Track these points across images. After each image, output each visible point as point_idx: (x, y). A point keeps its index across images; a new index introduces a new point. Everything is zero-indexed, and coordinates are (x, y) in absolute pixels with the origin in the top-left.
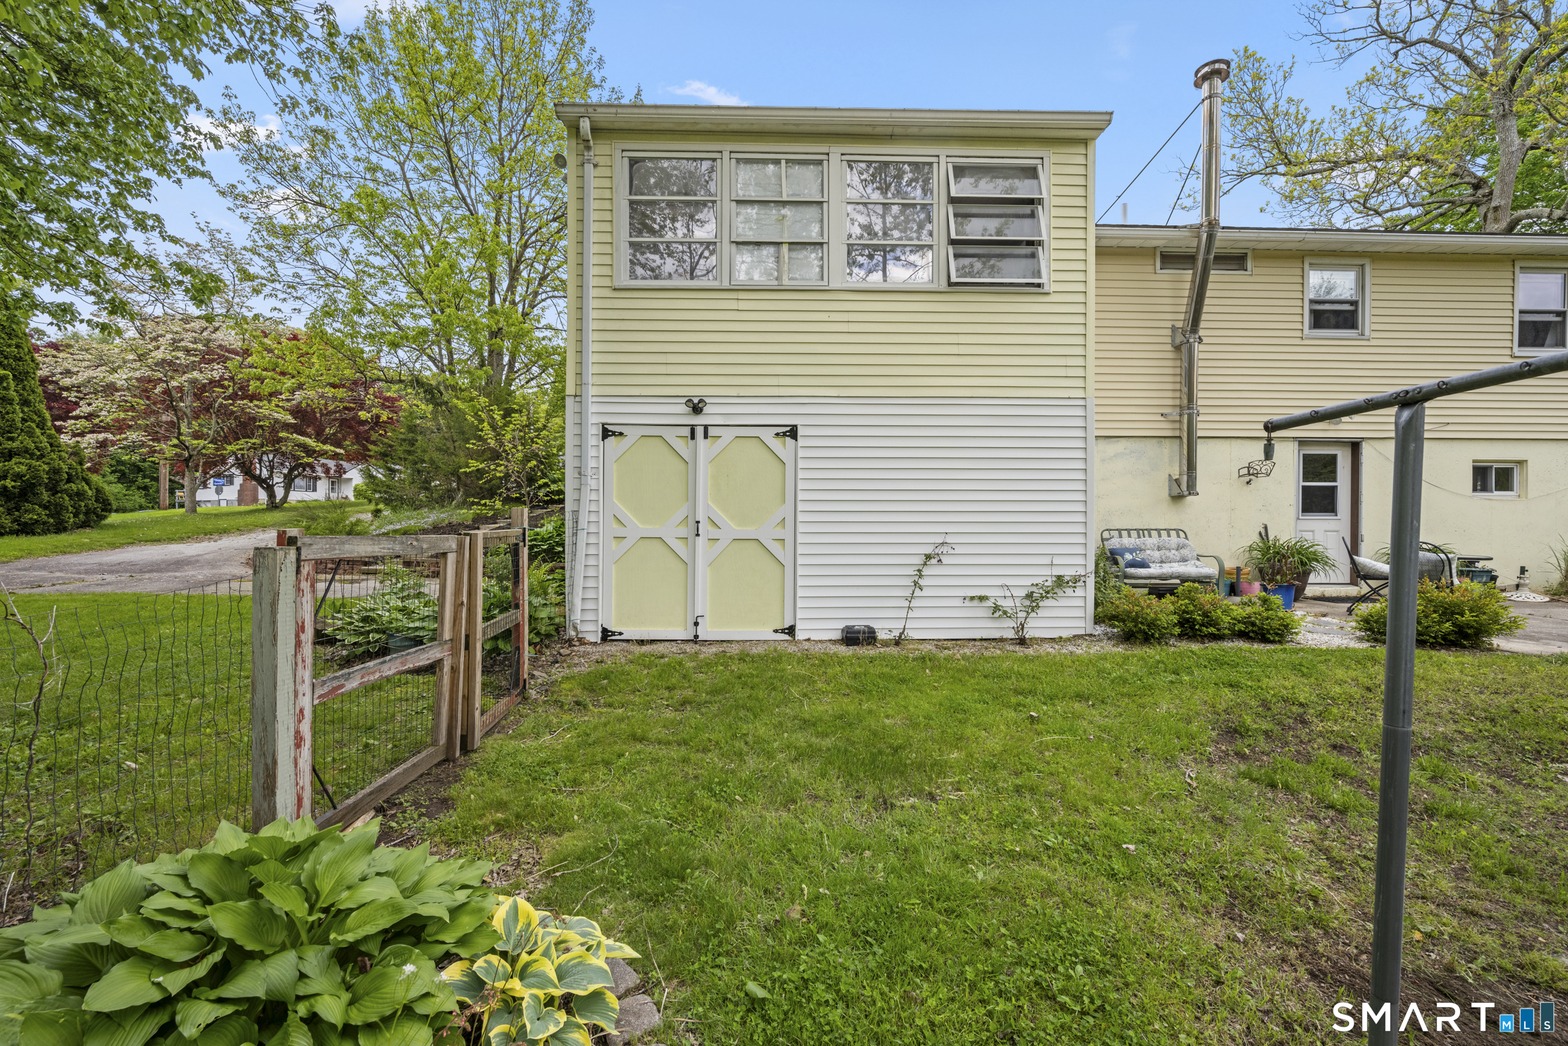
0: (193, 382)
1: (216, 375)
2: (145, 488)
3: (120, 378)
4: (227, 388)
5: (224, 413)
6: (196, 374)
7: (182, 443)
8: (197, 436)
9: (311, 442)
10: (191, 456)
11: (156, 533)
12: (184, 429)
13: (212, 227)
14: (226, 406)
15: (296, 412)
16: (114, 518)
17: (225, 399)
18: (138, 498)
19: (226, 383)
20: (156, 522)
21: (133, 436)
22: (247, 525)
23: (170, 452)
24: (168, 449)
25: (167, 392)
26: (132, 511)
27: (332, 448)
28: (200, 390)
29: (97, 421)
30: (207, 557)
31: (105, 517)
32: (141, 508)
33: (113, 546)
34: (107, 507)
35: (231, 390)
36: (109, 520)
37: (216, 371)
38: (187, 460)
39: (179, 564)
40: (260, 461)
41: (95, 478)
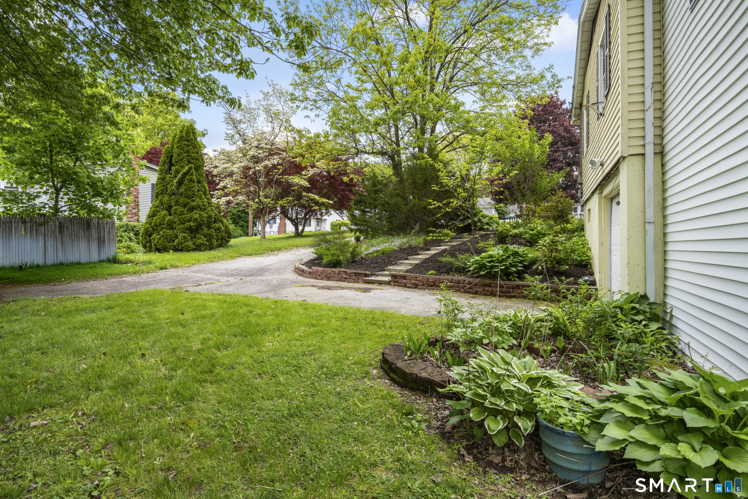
0: (266, 167)
1: (275, 162)
2: (242, 226)
3: (235, 168)
4: (279, 169)
5: (279, 183)
6: (267, 162)
7: (260, 200)
8: (266, 197)
9: (317, 197)
10: (263, 208)
11: (249, 250)
12: (261, 193)
13: (274, 82)
14: (280, 179)
15: (310, 180)
16: (233, 241)
17: (279, 175)
18: (239, 231)
19: (279, 167)
20: (249, 243)
21: (241, 198)
22: (289, 246)
23: (255, 206)
24: (253, 205)
25: (254, 173)
26: (237, 237)
27: (327, 201)
28: (268, 171)
29: (226, 190)
30: (274, 266)
31: (229, 241)
32: (241, 236)
33: (232, 258)
34: (230, 236)
35: (281, 171)
36: (230, 243)
37: (275, 160)
38: (262, 210)
39: (262, 271)
40: (292, 209)
41: (225, 221)
